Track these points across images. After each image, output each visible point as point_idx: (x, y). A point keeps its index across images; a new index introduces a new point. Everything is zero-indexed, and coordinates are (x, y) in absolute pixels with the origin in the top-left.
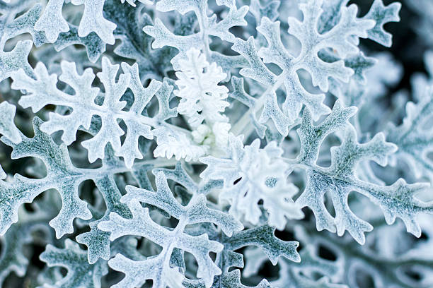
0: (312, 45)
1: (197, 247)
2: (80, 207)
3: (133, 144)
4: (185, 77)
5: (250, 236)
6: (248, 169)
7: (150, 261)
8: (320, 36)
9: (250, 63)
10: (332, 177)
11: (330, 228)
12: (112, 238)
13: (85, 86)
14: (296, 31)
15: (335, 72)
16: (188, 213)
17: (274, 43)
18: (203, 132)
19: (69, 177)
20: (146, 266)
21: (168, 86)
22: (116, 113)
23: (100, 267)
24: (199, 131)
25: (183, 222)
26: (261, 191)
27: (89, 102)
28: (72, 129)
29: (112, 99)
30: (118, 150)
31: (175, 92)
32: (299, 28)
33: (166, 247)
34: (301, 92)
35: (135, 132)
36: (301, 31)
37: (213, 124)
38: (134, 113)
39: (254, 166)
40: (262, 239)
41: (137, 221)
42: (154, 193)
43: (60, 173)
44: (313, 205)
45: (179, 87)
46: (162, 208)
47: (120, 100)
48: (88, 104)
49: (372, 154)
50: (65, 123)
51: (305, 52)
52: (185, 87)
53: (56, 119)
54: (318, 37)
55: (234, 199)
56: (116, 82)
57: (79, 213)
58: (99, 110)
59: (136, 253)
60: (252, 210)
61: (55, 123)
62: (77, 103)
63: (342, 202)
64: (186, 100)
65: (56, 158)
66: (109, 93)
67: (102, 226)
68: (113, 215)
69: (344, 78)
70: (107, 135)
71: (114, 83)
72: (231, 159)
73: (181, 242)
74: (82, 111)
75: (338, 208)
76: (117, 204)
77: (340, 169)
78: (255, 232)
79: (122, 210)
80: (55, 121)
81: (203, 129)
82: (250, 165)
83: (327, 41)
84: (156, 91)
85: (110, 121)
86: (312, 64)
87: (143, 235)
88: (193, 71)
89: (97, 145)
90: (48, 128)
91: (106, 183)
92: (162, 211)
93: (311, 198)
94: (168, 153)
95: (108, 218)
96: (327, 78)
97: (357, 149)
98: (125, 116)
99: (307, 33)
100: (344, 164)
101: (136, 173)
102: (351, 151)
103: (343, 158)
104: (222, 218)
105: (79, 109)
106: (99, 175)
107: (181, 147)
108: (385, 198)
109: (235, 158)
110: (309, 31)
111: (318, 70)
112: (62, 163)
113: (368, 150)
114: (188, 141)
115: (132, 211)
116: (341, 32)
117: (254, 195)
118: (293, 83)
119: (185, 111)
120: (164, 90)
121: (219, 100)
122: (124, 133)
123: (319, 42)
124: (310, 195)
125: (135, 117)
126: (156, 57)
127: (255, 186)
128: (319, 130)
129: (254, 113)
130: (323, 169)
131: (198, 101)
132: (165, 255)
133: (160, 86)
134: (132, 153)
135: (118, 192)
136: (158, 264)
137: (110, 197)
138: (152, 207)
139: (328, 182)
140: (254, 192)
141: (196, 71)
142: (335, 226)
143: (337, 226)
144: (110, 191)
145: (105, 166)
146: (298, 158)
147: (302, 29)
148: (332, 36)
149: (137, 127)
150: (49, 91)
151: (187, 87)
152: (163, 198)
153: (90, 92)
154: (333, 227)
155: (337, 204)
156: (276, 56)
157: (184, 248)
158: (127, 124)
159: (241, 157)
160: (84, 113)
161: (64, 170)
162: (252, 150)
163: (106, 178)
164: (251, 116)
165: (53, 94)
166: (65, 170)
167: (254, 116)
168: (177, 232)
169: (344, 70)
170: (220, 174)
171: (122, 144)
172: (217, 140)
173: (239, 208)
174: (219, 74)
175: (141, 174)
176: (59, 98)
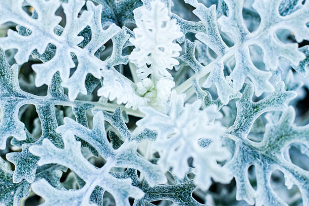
0: (270, 24)
1: (119, 190)
2: (17, 127)
3: (80, 79)
4: (144, 27)
5: (169, 192)
6: (183, 126)
7: (71, 192)
8: (280, 17)
9: (207, 30)
10: (259, 153)
11: (249, 200)
12: (40, 163)
13: (48, 13)
14: (259, 6)
15: (287, 53)
16: (116, 157)
17: (235, 14)
18: (147, 85)
19: (14, 98)
20: (66, 196)
21: (125, 34)
22: (71, 46)
23: (23, 189)
24: (143, 84)
25: (110, 164)
26: (193, 149)
27: (49, 29)
28: (27, 50)
29: (71, 31)
30: (65, 82)
31: (131, 40)
32: (263, 5)
33: (89, 184)
34: (249, 66)
35: (84, 68)
36: (264, 8)
37: (158, 80)
38: (88, 51)
39: (191, 123)
40: (179, 196)
41: (67, 152)
42: (89, 130)
43: (6, 91)
44: (237, 175)
45: (136, 36)
46: (94, 146)
47: (79, 35)
48: (47, 31)
49: (305, 138)
50: (21, 43)
51: (262, 29)
52: (141, 36)
53: (14, 37)
54: (278, 17)
55: (165, 151)
56: (78, 17)
57: (15, 132)
58: (56, 40)
59: (59, 184)
60: (180, 165)
61: (12, 41)
62: (37, 28)
63: (265, 177)
64: (140, 50)
65: (6, 77)
66: (70, 25)
67: (33, 149)
68: (47, 142)
69: (294, 60)
70: (58, 64)
71: (76, 17)
72: (168, 115)
73: (105, 182)
74: (40, 36)
75: (260, 182)
76: (52, 133)
77: (270, 146)
78: (175, 189)
79: (56, 139)
80: (12, 38)
81: (148, 82)
82: (187, 123)
83: (285, 22)
84: (113, 35)
85: (64, 52)
86: (267, 42)
87: (70, 167)
88: (153, 23)
89: (46, 71)
90: (4, 43)
91: (46, 111)
92: (92, 149)
93: (236, 168)
94: (111, 94)
95: (40, 143)
96: (278, 57)
97: (291, 130)
98: (79, 52)
99: (269, 11)
100: (275, 143)
101: (76, 109)
102: (285, 131)
103: (276, 137)
104: (148, 168)
105: (38, 33)
106: (41, 103)
107: (124, 93)
108: (306, 183)
109: (173, 115)
110: (271, 9)
111: (271, 49)
112: (10, 82)
113: (302, 133)
114: (131, 90)
115: (65, 142)
116: (302, 17)
117: (185, 151)
118: (243, 56)
119: (135, 60)
120: (121, 37)
121: (170, 57)
122: (74, 66)
123: (277, 23)
124: (236, 164)
125: (88, 55)
126: (119, 7)
127: (188, 144)
128: (257, 107)
129: (198, 79)
130: (254, 144)
131: (150, 55)
132: (87, 190)
133: (118, 31)
134: (78, 87)
135: (56, 123)
136: (78, 198)
137: (46, 125)
138: (84, 143)
139: (255, 156)
140: (185, 148)
141: (156, 24)
142: (255, 199)
143: (257, 200)
144: (48, 120)
145: (49, 95)
146: (231, 129)
147: (265, 6)
148: (292, 19)
149: (87, 65)
150: (13, 8)
151: (144, 37)
152: (97, 137)
153: (51, 19)
154: (252, 200)
155: (261, 178)
156: (234, 27)
157: (106, 188)
158: (79, 59)
159: (179, 114)
160: (41, 38)
161: (10, 90)
162: (192, 110)
163: (48, 107)
164: (195, 81)
165: (18, 13)
166: (12, 90)
167: (198, 82)
168: (103, 172)
169: (296, 53)
170: (156, 125)
171: (70, 76)
172: (159, 95)
173: (169, 160)
174: (177, 31)
175: (81, 111)
176: (21, 18)
